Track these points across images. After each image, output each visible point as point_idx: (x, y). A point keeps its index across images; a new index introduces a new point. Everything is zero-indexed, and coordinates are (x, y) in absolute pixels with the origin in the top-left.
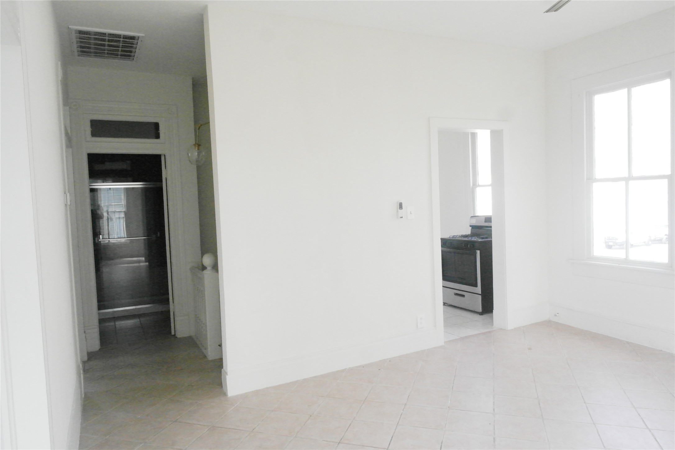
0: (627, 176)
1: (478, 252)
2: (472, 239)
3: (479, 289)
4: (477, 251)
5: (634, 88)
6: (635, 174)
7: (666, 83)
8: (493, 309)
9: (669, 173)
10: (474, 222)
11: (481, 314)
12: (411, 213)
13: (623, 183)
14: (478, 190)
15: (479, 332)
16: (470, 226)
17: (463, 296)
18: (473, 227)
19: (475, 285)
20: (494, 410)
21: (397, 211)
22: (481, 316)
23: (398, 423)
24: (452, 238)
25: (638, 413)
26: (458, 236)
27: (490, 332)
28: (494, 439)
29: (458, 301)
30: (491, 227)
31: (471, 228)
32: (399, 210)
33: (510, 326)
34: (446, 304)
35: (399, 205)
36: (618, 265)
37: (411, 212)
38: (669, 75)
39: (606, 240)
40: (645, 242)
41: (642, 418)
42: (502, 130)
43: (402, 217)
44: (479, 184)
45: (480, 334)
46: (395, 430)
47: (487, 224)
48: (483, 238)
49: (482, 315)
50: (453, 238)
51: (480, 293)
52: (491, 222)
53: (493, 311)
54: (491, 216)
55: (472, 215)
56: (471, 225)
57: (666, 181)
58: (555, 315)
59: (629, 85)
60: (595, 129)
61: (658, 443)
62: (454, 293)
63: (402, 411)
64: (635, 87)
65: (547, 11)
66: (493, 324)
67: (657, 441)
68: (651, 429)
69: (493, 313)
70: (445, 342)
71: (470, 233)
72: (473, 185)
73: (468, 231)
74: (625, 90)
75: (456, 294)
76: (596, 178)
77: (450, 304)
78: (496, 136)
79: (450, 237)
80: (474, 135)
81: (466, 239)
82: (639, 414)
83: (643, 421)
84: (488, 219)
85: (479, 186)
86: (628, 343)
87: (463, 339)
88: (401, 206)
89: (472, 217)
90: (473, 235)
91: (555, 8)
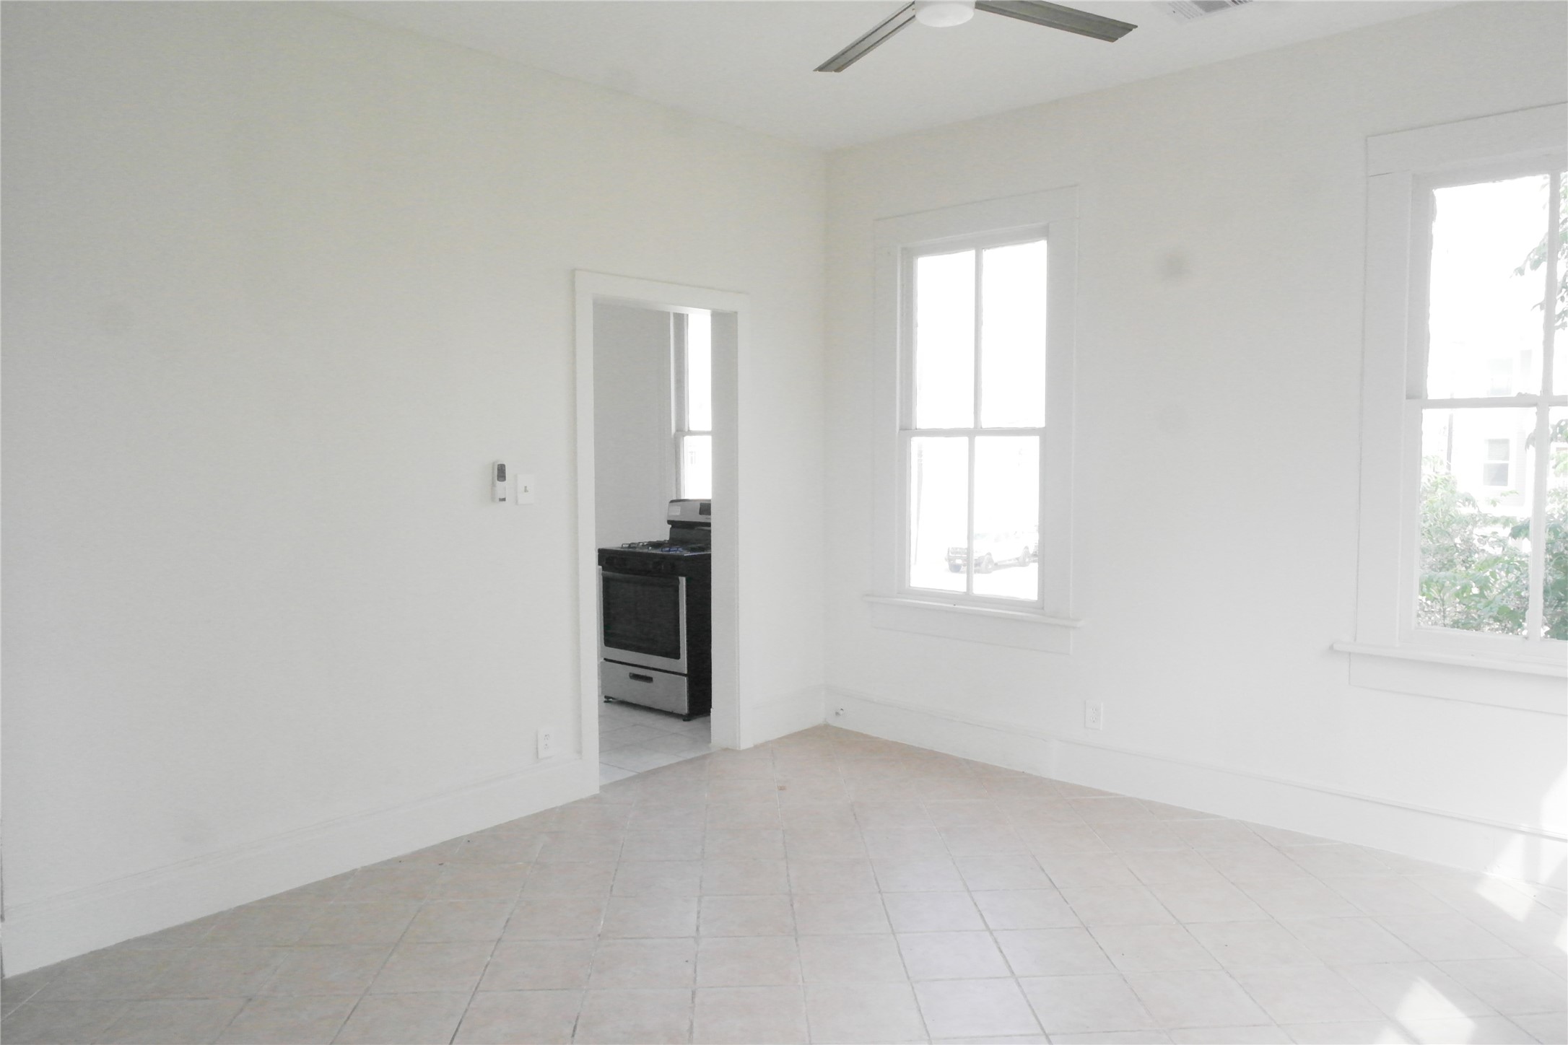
0: (972, 426)
1: (683, 580)
2: (669, 551)
3: (682, 664)
4: (680, 578)
5: (987, 250)
6: (986, 423)
7: (1039, 250)
8: (710, 706)
9: (1041, 423)
10: (677, 513)
11: (688, 718)
12: (526, 491)
13: (965, 440)
14: (688, 441)
15: (681, 759)
16: (669, 522)
17: (649, 679)
18: (675, 524)
19: (676, 655)
20: (698, 929)
21: (493, 485)
22: (686, 723)
23: (476, 988)
24: (626, 550)
25: (973, 900)
26: (641, 544)
27: (704, 757)
28: (694, 993)
29: (637, 691)
30: (709, 525)
31: (670, 526)
32: (498, 483)
33: (746, 742)
34: (611, 700)
35: (498, 469)
36: (952, 606)
37: (526, 487)
38: (1044, 233)
39: (950, 554)
40: (1017, 559)
41: (979, 911)
42: (736, 313)
43: (504, 500)
44: (691, 429)
45: (678, 763)
46: (469, 1004)
47: (702, 519)
48: (693, 550)
49: (689, 720)
50: (630, 550)
51: (686, 672)
52: (709, 514)
53: (710, 712)
54: (710, 500)
55: (674, 498)
56: (672, 519)
57: (1035, 441)
58: (837, 714)
59: (980, 244)
60: (917, 326)
61: (1004, 957)
62: (630, 673)
63: (489, 959)
64: (989, 248)
65: (821, 69)
66: (710, 739)
67: (1001, 952)
68: (995, 930)
69: (710, 715)
70: (602, 788)
71: (667, 538)
72: (677, 431)
73: (663, 534)
74: (970, 255)
75: (636, 677)
76: (918, 427)
77: (621, 699)
78: (724, 325)
79: (622, 548)
80: (681, 320)
81: (658, 551)
82: (975, 904)
83: (981, 915)
84: (705, 508)
85: (690, 433)
86: (968, 762)
87: (644, 777)
88: (501, 473)
89: (672, 501)
90: (673, 541)
91: (837, 64)
